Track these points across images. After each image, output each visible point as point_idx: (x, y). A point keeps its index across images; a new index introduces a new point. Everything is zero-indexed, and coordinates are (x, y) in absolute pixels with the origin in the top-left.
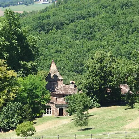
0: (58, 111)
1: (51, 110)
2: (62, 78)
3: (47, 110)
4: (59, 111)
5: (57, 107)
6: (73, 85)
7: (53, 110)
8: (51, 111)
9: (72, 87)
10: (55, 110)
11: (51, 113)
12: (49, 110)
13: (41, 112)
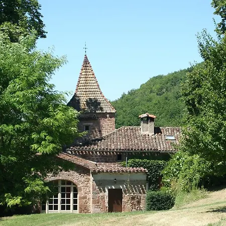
0: (103, 198)
1: (75, 196)
2: (114, 111)
3: (63, 196)
4: (107, 200)
5: (100, 184)
6: (151, 126)
7: (85, 198)
8: (75, 201)
9: (146, 133)
10: (91, 196)
11: (75, 208)
12: (69, 196)
13: (28, 189)
